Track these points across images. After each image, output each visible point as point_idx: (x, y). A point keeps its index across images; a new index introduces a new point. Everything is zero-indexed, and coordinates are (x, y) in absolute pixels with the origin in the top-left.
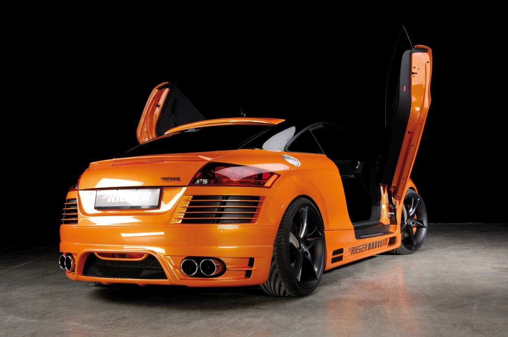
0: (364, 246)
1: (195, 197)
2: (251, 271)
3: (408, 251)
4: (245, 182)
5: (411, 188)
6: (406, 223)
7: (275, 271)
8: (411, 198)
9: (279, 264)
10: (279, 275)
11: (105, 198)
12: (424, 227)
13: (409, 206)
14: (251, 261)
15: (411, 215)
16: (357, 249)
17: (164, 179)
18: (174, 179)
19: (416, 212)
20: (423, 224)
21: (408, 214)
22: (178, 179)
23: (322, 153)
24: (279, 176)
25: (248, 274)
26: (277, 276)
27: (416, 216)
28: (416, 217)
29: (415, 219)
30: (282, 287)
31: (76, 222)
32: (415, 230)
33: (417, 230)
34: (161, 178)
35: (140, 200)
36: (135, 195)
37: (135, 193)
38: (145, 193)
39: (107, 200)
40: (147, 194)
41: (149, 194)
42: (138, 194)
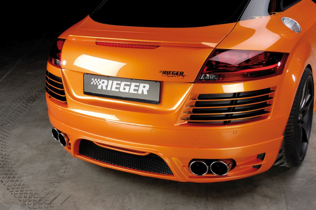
1: (201, 97)
2: (261, 165)
11: (95, 84)
17: (164, 73)
18: (177, 73)
22: (182, 74)
34: (161, 72)
35: (136, 92)
36: (130, 86)
37: (129, 83)
38: (142, 85)
39: (97, 86)
40: (144, 87)
41: (147, 86)
42: (133, 84)
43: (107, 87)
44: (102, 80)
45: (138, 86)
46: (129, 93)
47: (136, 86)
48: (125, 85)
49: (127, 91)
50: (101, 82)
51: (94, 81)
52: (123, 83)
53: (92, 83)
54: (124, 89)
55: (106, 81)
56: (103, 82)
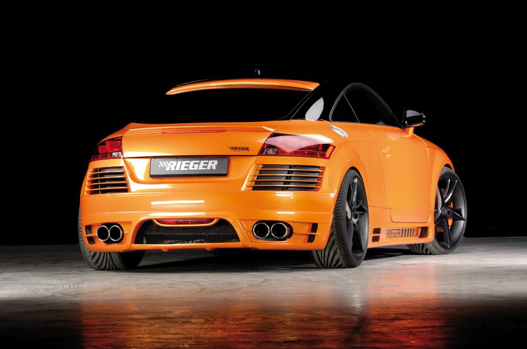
0: (397, 232)
1: (265, 166)
2: (314, 236)
3: (442, 249)
4: (301, 152)
5: (447, 165)
6: (440, 211)
7: (332, 239)
8: (447, 179)
9: (337, 231)
10: (336, 243)
11: (163, 166)
12: (463, 219)
13: (443, 190)
14: (314, 227)
15: (446, 201)
16: (392, 233)
17: (232, 148)
18: (243, 148)
19: (452, 199)
20: (462, 215)
21: (443, 200)
22: (247, 149)
23: (357, 122)
24: (334, 147)
25: (311, 238)
26: (333, 244)
27: (452, 204)
28: (452, 206)
29: (451, 208)
30: (337, 254)
31: (126, 191)
32: (450, 222)
33: (453, 223)
34: (229, 148)
35: (205, 169)
36: (199, 163)
37: (198, 162)
38: (210, 162)
39: (165, 168)
40: (213, 163)
41: (216, 162)
42: (202, 162)
43: (175, 167)
44: (171, 162)
45: (207, 163)
46: (198, 170)
47: (205, 163)
48: (195, 163)
49: (196, 168)
50: (169, 164)
51: (162, 164)
52: (192, 162)
53: (159, 166)
54: (193, 167)
55: (174, 163)
56: (172, 164)
